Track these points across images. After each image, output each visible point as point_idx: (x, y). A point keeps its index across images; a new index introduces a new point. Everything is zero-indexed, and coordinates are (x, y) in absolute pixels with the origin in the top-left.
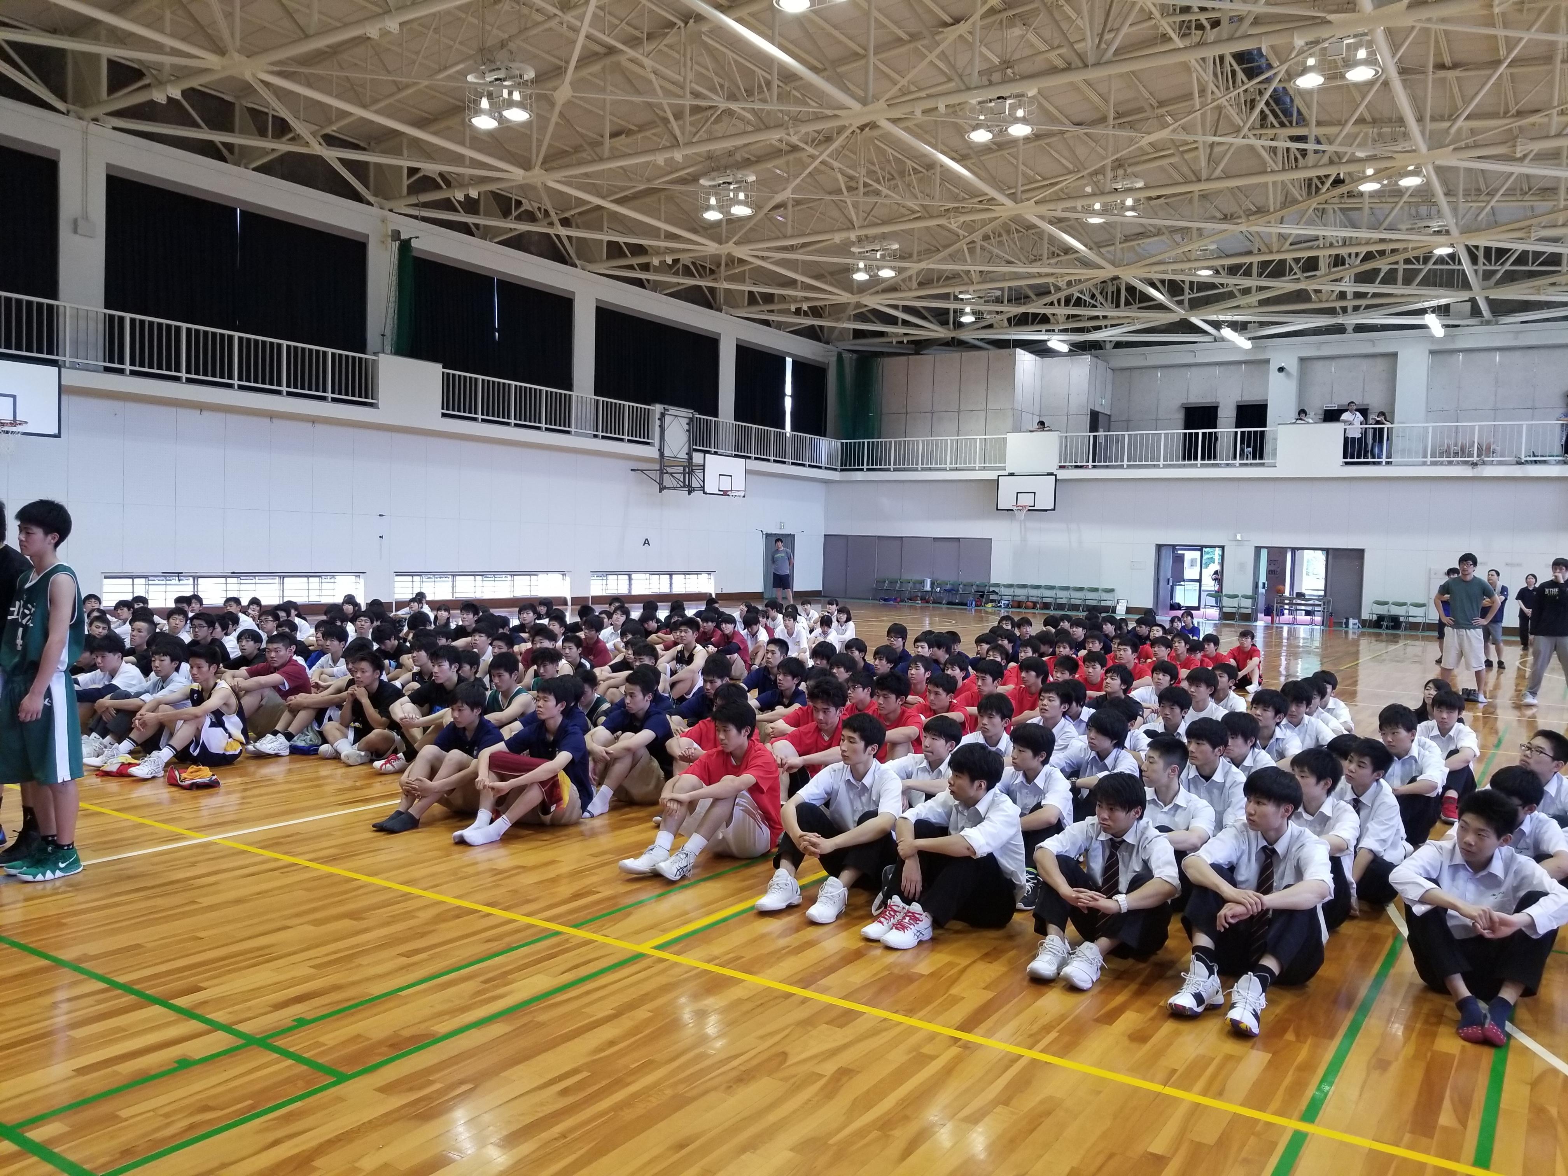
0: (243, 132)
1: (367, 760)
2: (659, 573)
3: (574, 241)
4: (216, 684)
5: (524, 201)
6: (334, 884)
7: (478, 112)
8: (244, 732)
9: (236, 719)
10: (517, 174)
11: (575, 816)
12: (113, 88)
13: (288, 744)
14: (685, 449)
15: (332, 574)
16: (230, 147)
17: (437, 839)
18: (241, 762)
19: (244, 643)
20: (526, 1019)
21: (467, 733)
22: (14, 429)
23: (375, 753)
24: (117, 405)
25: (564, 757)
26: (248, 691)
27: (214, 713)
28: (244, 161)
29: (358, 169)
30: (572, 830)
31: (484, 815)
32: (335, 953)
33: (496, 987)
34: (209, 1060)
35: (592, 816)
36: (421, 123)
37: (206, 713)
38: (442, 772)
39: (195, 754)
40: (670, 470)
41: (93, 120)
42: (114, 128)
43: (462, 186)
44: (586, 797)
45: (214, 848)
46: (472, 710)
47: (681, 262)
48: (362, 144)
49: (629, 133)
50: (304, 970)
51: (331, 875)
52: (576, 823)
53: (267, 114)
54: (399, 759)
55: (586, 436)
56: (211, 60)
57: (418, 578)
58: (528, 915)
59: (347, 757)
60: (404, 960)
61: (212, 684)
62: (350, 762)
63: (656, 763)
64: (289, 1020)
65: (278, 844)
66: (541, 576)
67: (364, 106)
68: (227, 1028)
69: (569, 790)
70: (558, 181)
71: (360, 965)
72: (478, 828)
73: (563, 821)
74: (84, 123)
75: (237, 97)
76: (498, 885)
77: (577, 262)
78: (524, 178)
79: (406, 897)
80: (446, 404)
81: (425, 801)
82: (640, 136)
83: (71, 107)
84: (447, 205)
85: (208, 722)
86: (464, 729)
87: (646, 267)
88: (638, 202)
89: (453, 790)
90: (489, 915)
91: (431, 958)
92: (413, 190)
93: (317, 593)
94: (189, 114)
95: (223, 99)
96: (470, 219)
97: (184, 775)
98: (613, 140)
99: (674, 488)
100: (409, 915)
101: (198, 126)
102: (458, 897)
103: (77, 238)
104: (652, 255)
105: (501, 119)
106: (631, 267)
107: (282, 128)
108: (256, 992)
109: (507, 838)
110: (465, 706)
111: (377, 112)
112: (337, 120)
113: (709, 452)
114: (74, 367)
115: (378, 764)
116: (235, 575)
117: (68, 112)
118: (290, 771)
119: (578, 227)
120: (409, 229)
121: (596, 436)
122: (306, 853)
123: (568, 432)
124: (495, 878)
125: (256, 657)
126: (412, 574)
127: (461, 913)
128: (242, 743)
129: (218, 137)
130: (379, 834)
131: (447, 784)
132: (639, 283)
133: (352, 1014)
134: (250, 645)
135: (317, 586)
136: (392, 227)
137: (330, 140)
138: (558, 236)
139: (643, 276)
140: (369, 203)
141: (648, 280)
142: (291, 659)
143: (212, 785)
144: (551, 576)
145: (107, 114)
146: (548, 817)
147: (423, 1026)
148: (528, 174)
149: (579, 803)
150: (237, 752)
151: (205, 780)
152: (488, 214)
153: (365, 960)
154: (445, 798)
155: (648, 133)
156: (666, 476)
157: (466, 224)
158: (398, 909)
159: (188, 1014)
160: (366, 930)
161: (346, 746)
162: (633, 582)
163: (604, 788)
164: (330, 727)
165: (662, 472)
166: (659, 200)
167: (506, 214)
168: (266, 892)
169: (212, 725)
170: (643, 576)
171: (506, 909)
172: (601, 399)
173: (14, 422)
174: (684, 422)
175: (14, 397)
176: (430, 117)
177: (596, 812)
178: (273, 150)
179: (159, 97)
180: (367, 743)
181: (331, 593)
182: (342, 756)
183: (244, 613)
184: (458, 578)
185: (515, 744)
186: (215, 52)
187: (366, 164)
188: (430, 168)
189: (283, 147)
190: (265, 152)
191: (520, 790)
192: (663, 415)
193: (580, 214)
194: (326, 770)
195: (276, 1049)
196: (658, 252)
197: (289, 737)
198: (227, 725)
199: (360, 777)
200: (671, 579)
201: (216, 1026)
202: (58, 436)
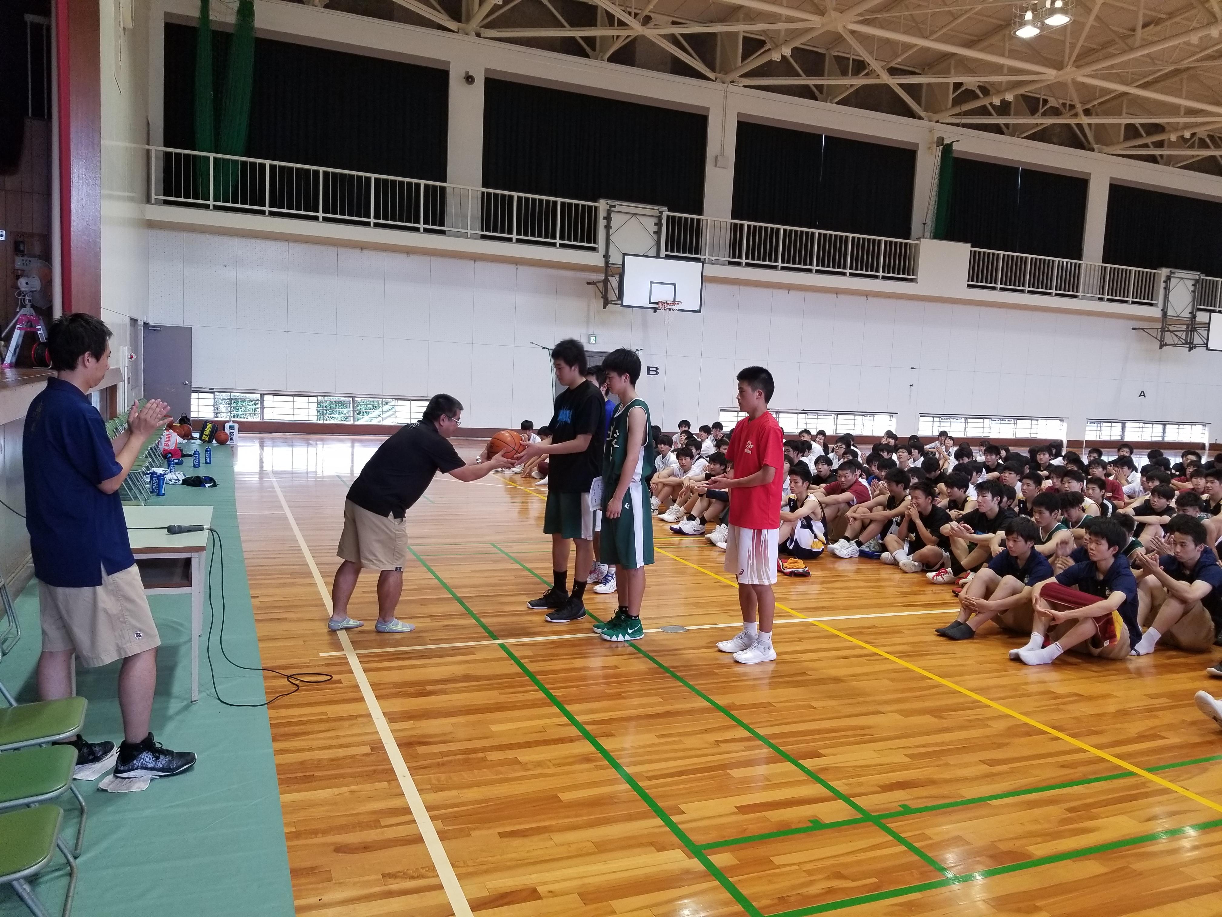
0: (831, 75)
1: (919, 569)
2: (1153, 423)
3: (1093, 127)
4: (807, 496)
5: (1049, 99)
6: (912, 679)
7: (1022, 24)
8: (825, 535)
9: (820, 524)
10: (1050, 74)
11: (1123, 653)
12: (746, 56)
13: (858, 549)
14: (1189, 309)
15: (873, 413)
16: (820, 88)
17: (993, 652)
18: (822, 558)
19: (820, 466)
20: (1120, 864)
21: (1019, 562)
22: (673, 307)
23: (927, 566)
24: (735, 288)
25: (1117, 597)
26: (827, 505)
27: (805, 518)
28: (830, 98)
29: (913, 90)
30: (1119, 665)
31: (1037, 637)
32: (924, 746)
33: (1082, 819)
34: (836, 826)
35: (1138, 655)
36: (970, 44)
37: (797, 519)
38: (998, 593)
39: (791, 547)
40: (1172, 328)
41: (731, 82)
42: (744, 86)
43: (999, 92)
44: (1136, 636)
45: (813, 628)
46: (1026, 542)
47: (1198, 136)
48: (917, 71)
49: (1157, 22)
50: (900, 758)
51: (908, 670)
52: (1123, 660)
53: (848, 59)
54: (947, 572)
55: (1091, 299)
56: (814, 20)
57: (937, 419)
58: (1099, 747)
59: (905, 565)
60: (985, 768)
61: (805, 496)
62: (906, 569)
63: (1207, 614)
64: (896, 804)
65: (861, 633)
66: (1041, 421)
67: (926, 37)
68: (847, 799)
69: (1120, 627)
70: (1087, 76)
71: (947, 764)
72: (1032, 649)
73: (1111, 656)
74: (726, 85)
75: (828, 49)
76: (1061, 710)
77: (1095, 146)
78: (1056, 77)
79: (976, 705)
80: (971, 277)
81: (981, 617)
82: (1169, 23)
83: (718, 75)
84: (983, 111)
85: (799, 524)
86: (1017, 557)
87: (1160, 145)
88: (1158, 86)
89: (1005, 611)
90: (1057, 739)
91: (1011, 772)
92: (957, 102)
93: (860, 427)
94: (793, 67)
95: (816, 53)
96: (1001, 121)
97: (785, 564)
98: (1146, 29)
99: (1175, 345)
100: (981, 722)
101: (798, 75)
102: (1025, 714)
103: (717, 168)
104: (1170, 132)
105: (1043, 27)
106: (1146, 146)
107: (860, 66)
108: (864, 769)
109: (1058, 663)
110: (1020, 538)
111: (937, 40)
112: (903, 53)
113: (1214, 311)
114: (711, 262)
115: (930, 575)
116: (804, 412)
117: (716, 79)
118: (858, 571)
119: (1097, 115)
120: (950, 134)
121: (1101, 299)
122: (885, 646)
123: (1075, 297)
124: (1054, 702)
125: (829, 476)
126: (933, 416)
127: (1031, 732)
128: (824, 543)
129: (812, 82)
130: (941, 638)
131: (1001, 605)
132: (1153, 159)
133: (950, 813)
134: (824, 468)
135: (860, 422)
136: (937, 135)
137: (893, 71)
138: (1079, 126)
139: (1157, 152)
140: (920, 118)
141: (1161, 156)
142: (857, 481)
143: (804, 575)
144: (1050, 421)
145: (739, 77)
146: (1098, 650)
147: (1018, 843)
148: (1061, 73)
149: (1128, 641)
150: (820, 550)
151: (801, 570)
152: (1018, 114)
153: (952, 760)
154: (999, 616)
155: (1177, 19)
156: (1167, 334)
157: (998, 125)
158: (971, 714)
159: (814, 776)
160: (946, 730)
161: (903, 556)
162: (1127, 429)
163: (1152, 630)
164: (891, 539)
165: (1163, 330)
166: (1181, 80)
167: (1033, 111)
168: (859, 675)
169: (803, 527)
170: (1136, 424)
171: (1074, 736)
172: (1109, 266)
173: (674, 303)
174: (1190, 283)
175: (675, 285)
176: (975, 38)
177: (1142, 651)
178: (852, 85)
179: (776, 57)
180: (921, 555)
181: (871, 427)
182: (901, 564)
183: (814, 441)
184: (970, 420)
185: (1067, 578)
186: (816, 14)
187: (920, 85)
188: (971, 81)
189: (859, 81)
190: (846, 87)
191: (1073, 622)
192: (1168, 278)
193: (1101, 104)
194: (886, 573)
195: (890, 832)
196: (1175, 128)
197: (859, 544)
198: (814, 528)
199: (913, 584)
200: (1164, 428)
201: (837, 795)
202: (700, 311)
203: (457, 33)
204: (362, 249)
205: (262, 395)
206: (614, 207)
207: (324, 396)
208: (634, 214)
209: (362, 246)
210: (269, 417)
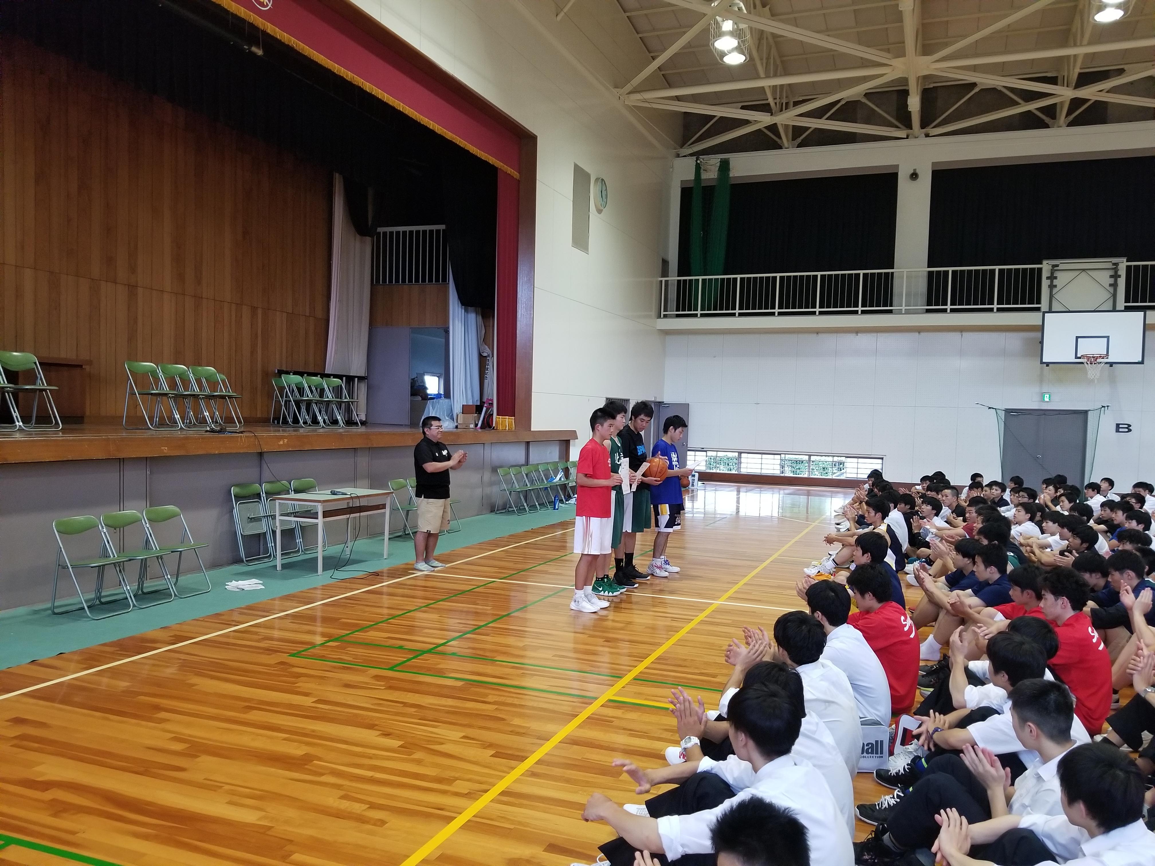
173: (1107, 356)
202: (1142, 362)
203: (907, 138)
204: (817, 334)
205: (740, 453)
206: (1057, 266)
207: (785, 454)
208: (1084, 270)
209: (818, 331)
210: (744, 471)
